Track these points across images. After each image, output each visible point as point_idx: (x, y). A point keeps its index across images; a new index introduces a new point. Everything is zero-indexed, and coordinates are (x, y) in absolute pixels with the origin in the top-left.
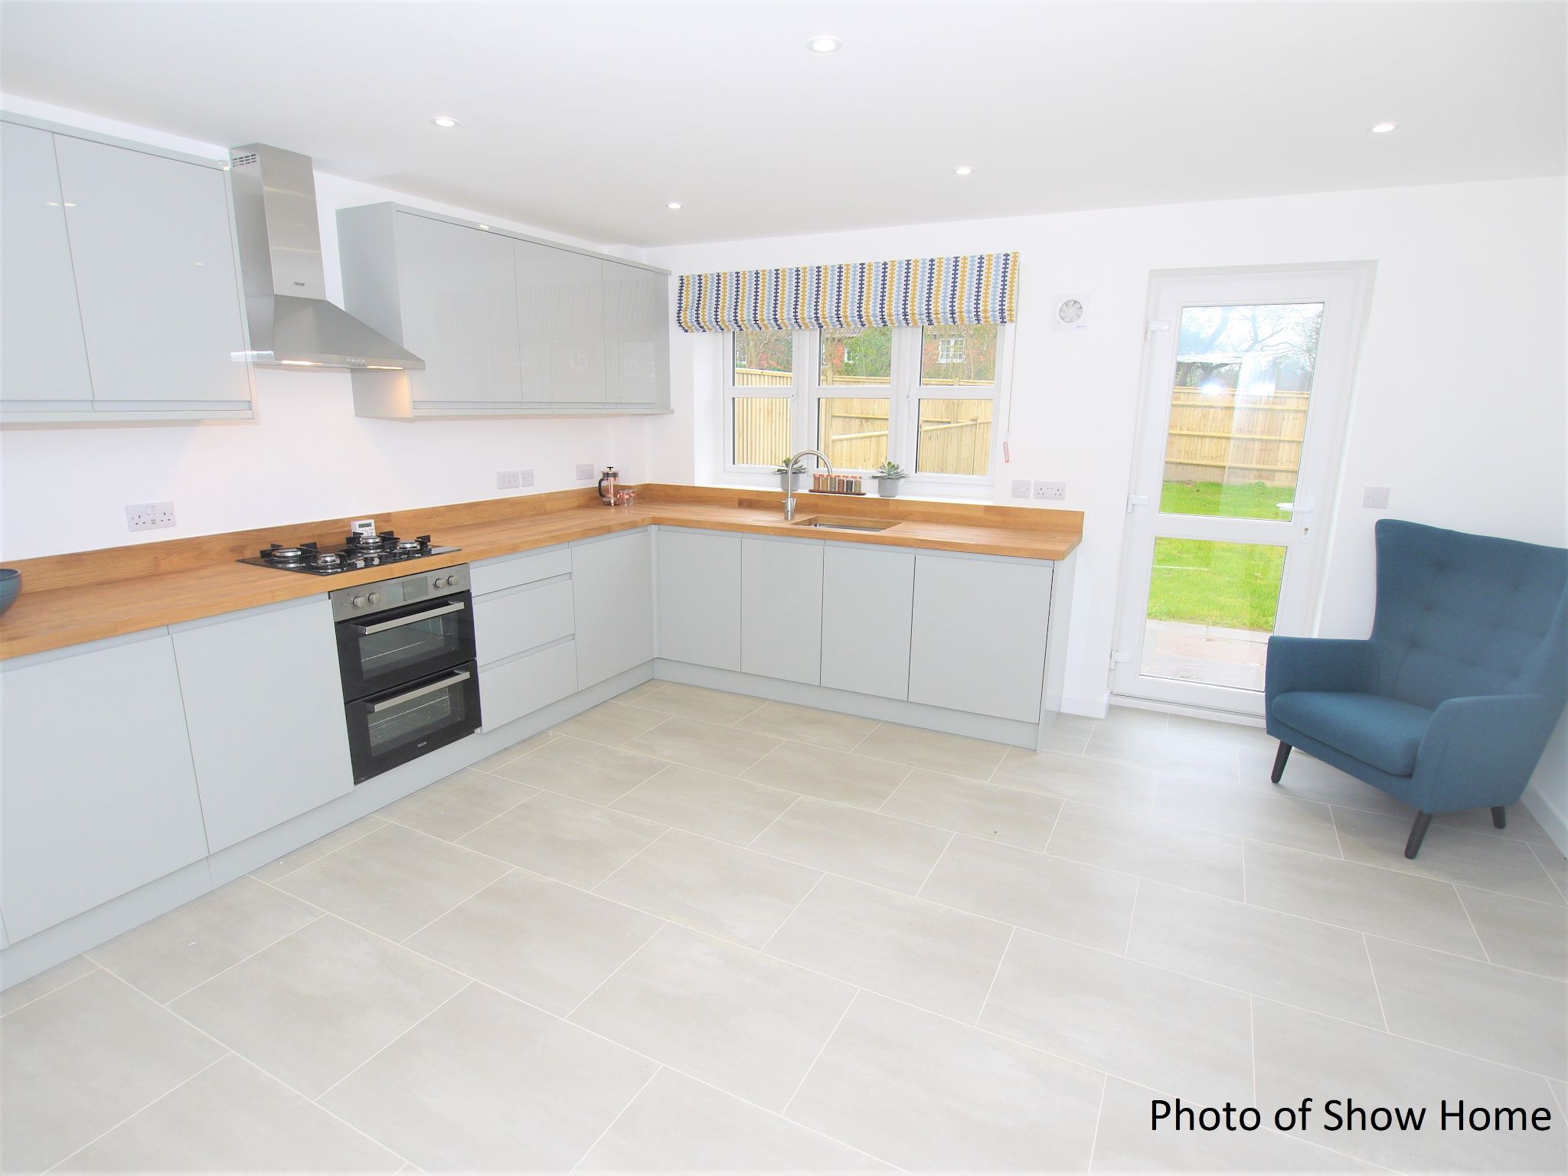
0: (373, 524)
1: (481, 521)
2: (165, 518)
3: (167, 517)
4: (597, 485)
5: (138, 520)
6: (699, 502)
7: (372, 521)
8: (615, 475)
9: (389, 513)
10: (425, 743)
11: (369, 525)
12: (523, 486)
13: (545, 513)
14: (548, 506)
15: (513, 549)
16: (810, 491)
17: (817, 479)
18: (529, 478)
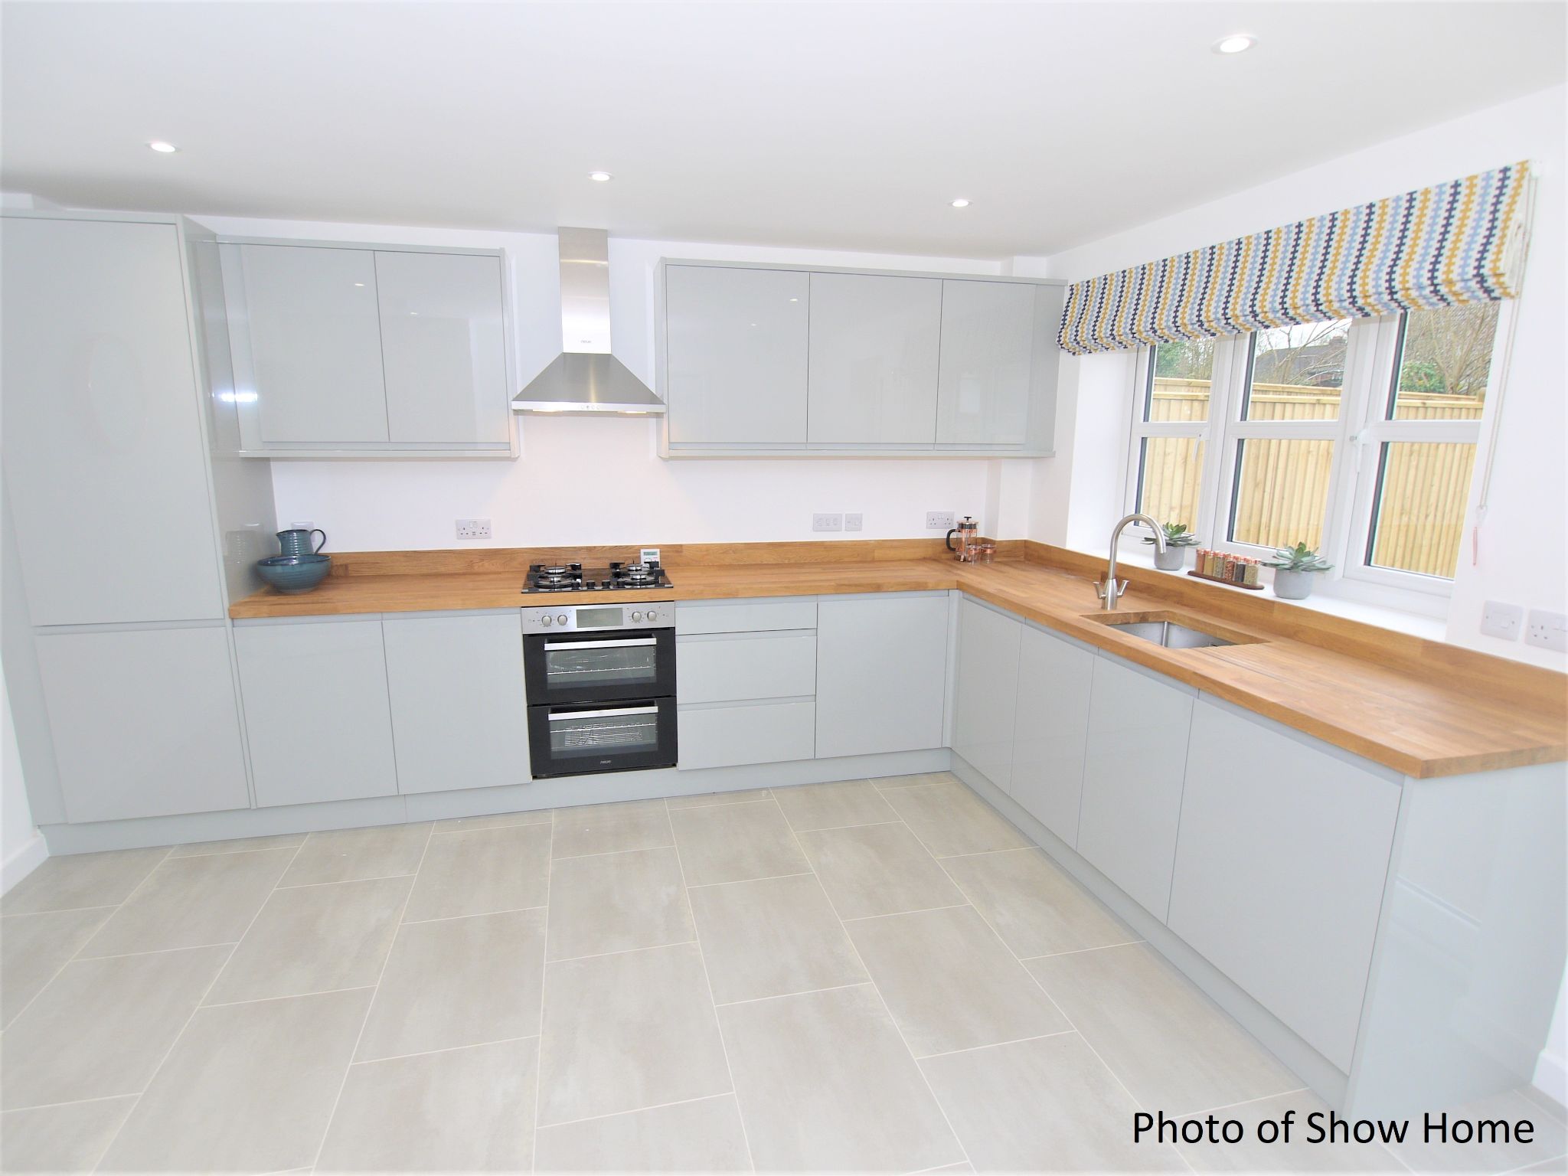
0: (658, 553)
1: (786, 562)
2: (483, 531)
3: (485, 532)
4: (946, 537)
5: (463, 531)
6: (1066, 569)
7: (658, 550)
8: (972, 527)
9: (681, 546)
10: (609, 762)
11: (654, 554)
12: (846, 530)
13: (873, 561)
14: (878, 554)
15: (731, 595)
16: (1190, 573)
17: (1202, 557)
18: (855, 522)
